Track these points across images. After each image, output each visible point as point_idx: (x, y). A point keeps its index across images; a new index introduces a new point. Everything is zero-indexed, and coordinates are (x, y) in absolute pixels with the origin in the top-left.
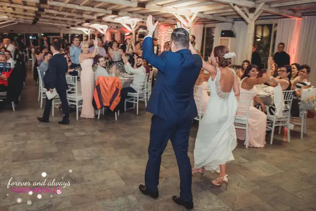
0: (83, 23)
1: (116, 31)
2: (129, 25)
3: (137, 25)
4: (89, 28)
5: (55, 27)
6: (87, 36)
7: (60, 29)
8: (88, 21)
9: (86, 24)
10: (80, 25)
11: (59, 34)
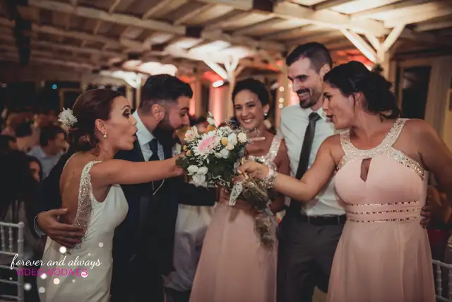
0: (123, 62)
1: (193, 79)
2: (223, 66)
3: (238, 66)
4: (137, 72)
5: (71, 69)
6: (134, 90)
7: (80, 74)
8: (133, 56)
9: (131, 64)
10: (119, 66)
11: (78, 85)
